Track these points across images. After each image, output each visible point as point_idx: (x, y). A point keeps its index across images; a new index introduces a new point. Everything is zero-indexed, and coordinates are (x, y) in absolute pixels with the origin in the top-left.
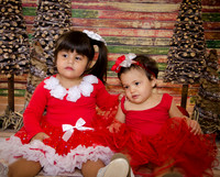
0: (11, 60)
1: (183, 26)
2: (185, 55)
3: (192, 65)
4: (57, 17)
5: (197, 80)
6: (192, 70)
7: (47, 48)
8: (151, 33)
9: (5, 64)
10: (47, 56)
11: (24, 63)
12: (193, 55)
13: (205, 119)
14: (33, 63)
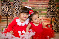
0: (8, 13)
1: (51, 4)
2: (52, 11)
3: (53, 13)
4: (19, 2)
5: (55, 17)
6: (53, 15)
7: (16, 10)
8: (42, 6)
9: (6, 14)
10: (17, 12)
11: (11, 14)
12: (53, 11)
13: (57, 27)
14: (13, 14)
